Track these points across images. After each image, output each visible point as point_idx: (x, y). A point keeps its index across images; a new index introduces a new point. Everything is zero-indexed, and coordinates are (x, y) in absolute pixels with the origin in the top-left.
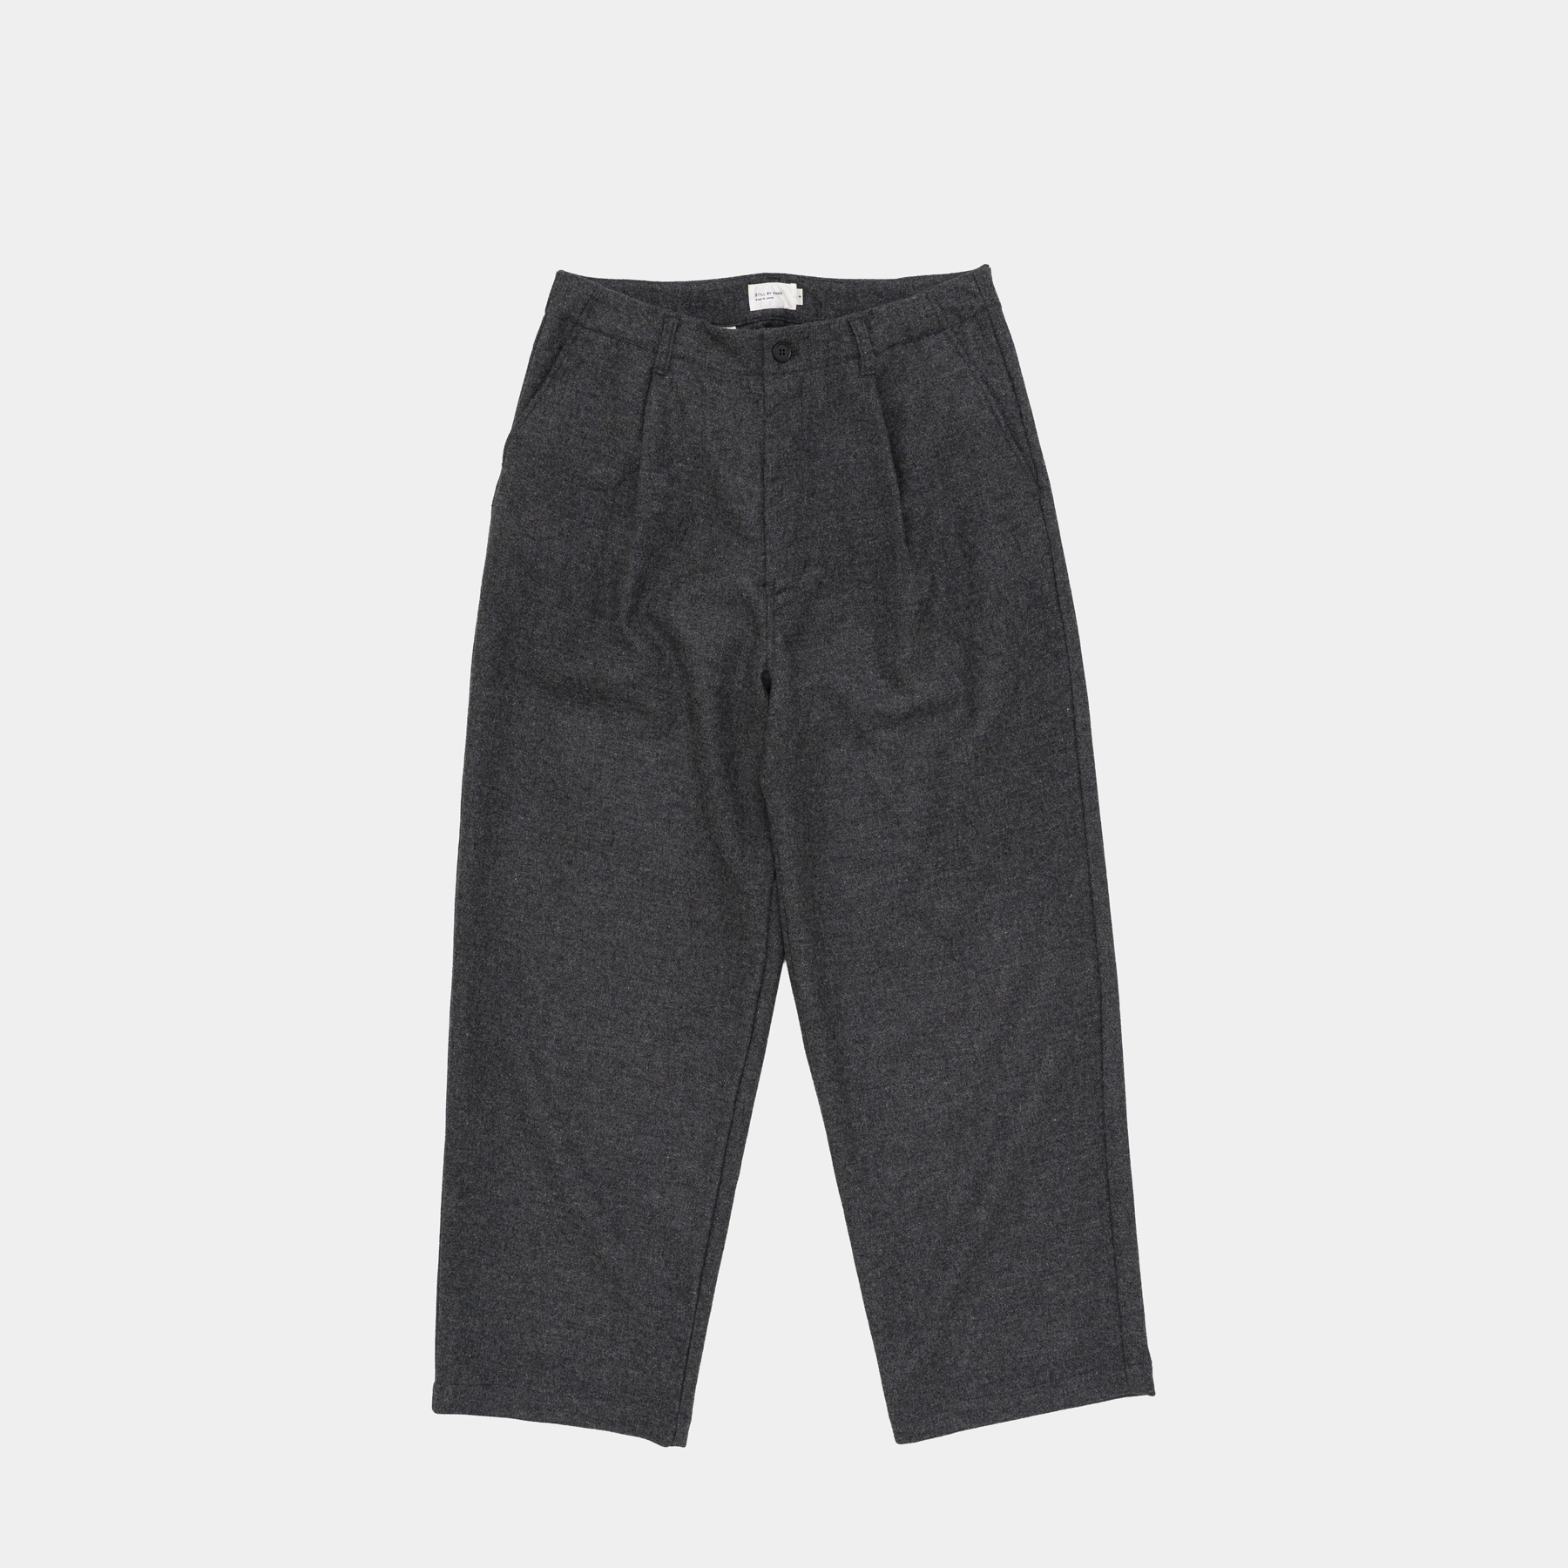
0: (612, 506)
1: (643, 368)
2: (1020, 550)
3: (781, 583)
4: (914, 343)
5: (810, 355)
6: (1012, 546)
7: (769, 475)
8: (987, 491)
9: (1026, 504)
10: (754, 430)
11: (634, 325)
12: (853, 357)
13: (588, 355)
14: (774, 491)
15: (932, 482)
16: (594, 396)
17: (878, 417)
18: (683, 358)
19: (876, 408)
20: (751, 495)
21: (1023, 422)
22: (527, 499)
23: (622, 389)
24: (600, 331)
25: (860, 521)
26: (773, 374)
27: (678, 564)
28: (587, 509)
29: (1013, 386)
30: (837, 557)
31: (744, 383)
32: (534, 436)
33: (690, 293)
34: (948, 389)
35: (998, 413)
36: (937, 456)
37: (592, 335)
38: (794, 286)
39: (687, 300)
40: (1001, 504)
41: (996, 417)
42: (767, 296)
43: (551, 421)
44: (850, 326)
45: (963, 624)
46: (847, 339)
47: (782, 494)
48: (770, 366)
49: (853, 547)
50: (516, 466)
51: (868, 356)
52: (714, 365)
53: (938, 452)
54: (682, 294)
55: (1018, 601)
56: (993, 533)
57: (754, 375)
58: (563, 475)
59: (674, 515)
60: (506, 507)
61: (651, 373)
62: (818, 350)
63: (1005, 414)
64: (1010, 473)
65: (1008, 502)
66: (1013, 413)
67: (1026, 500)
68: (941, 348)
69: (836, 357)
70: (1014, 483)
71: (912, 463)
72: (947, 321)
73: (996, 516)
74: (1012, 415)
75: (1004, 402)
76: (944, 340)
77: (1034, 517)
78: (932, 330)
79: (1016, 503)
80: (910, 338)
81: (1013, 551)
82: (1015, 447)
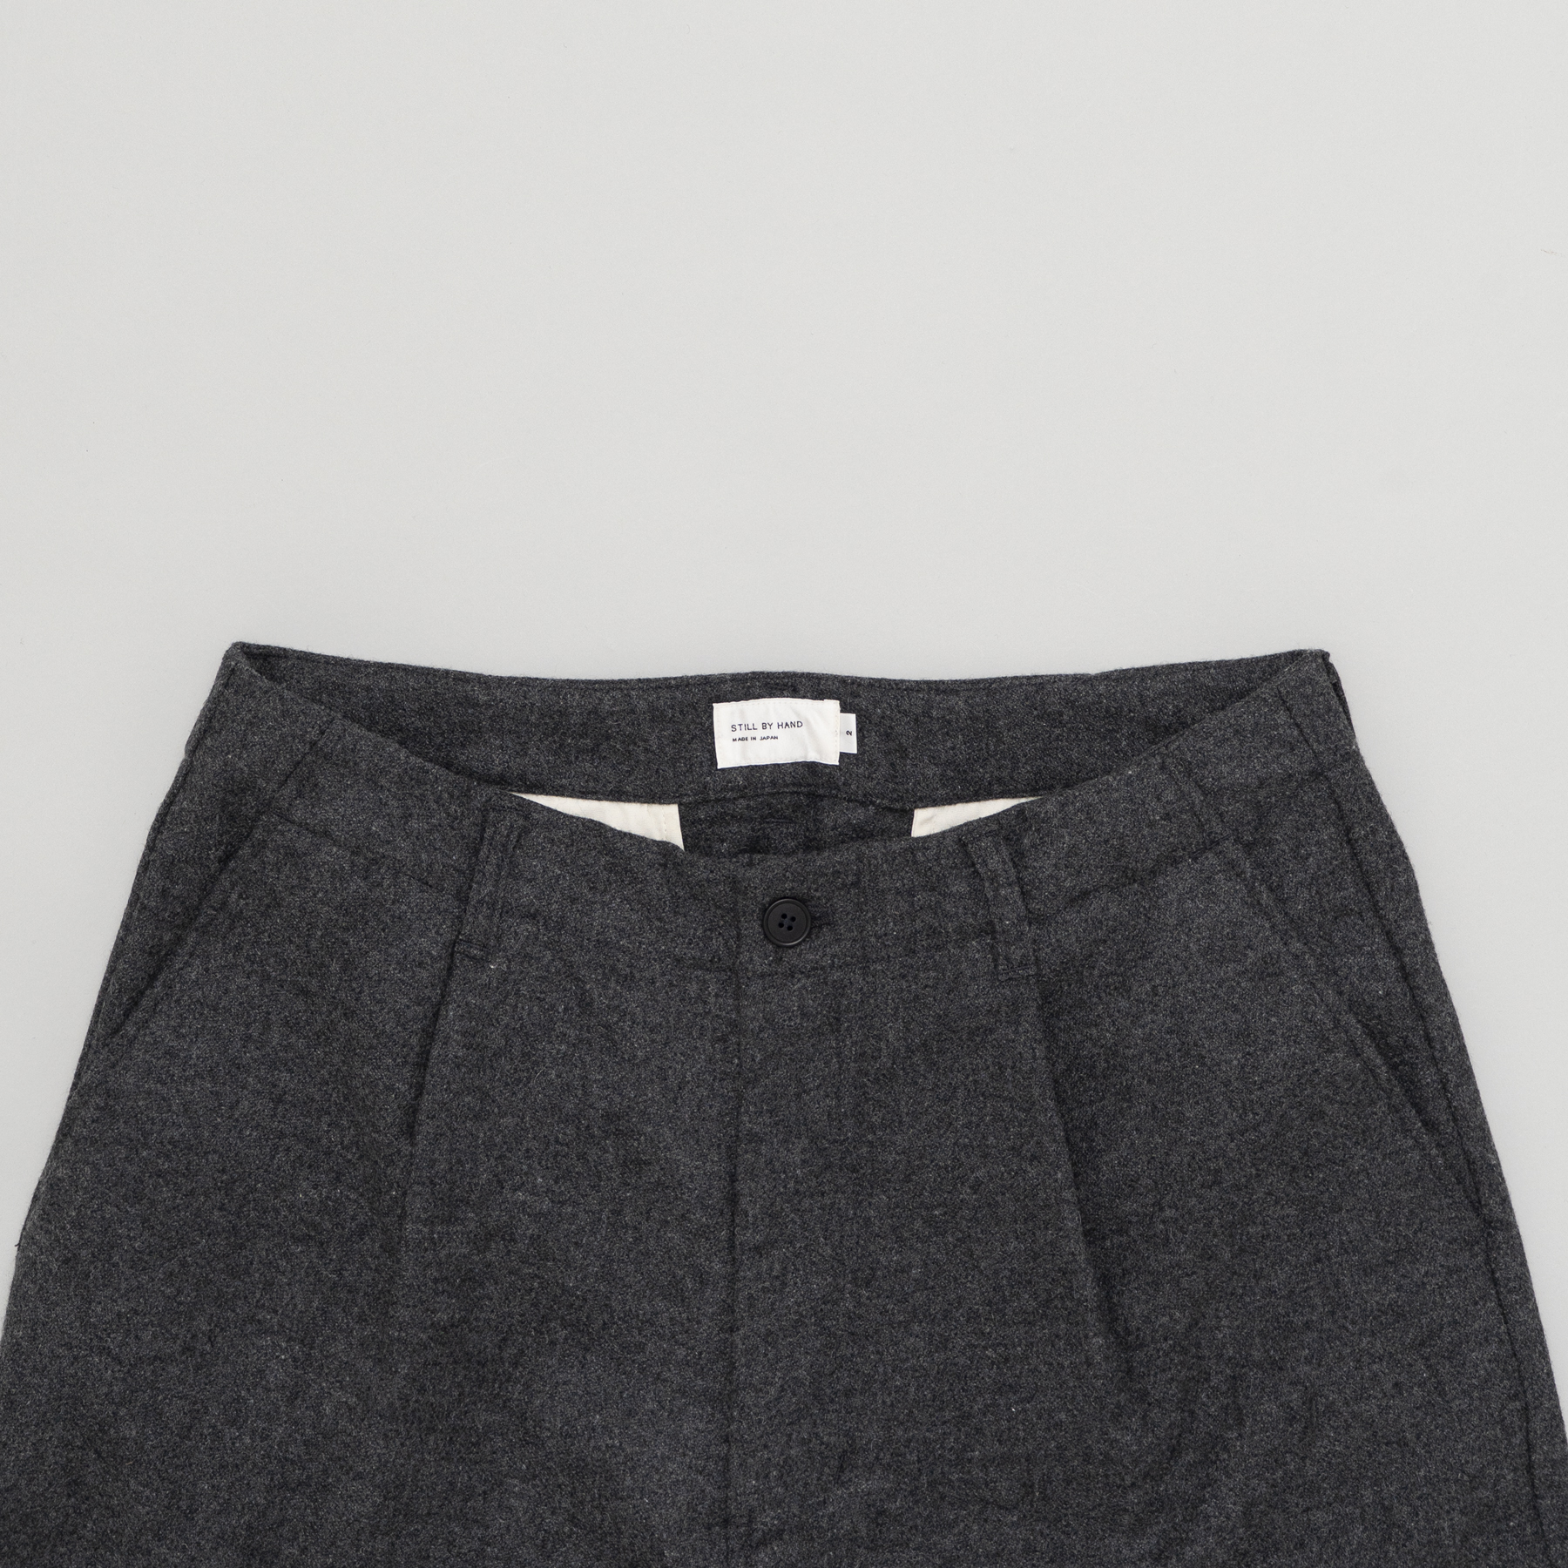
0: (334, 1286)
1: (430, 944)
2: (1442, 1394)
3: (768, 1519)
4: (1142, 884)
5: (862, 929)
6: (1422, 1384)
7: (747, 1237)
8: (1344, 1250)
9: (1450, 1272)
10: (714, 1113)
11: (414, 824)
12: (980, 933)
13: (291, 890)
14: (758, 1277)
16: (304, 992)
17: (1038, 1091)
18: (533, 916)
19: (1033, 1070)
20: (702, 1279)
21: (1434, 1058)
22: (116, 1259)
23: (372, 995)
24: (326, 834)
25: (989, 1352)
26: (762, 976)
27: (499, 1443)
28: (268, 1285)
29: (1402, 968)
30: (925, 1441)
31: (693, 989)
32: (149, 1093)
33: (563, 713)
34: (1236, 1009)
35: (1370, 1052)
37: (304, 842)
38: (832, 706)
39: (555, 731)
40: (1387, 1280)
41: (1365, 1062)
42: (760, 733)
43: (195, 1053)
44: (967, 854)
46: (960, 887)
47: (784, 1284)
48: (757, 958)
49: (969, 1416)
50: (95, 1166)
51: (1014, 931)
52: (612, 935)
54: (542, 716)
55: (1437, 1532)
56: (1365, 1359)
57: (719, 970)
58: (218, 1197)
59: (487, 1321)
60: (54, 1267)
61: (452, 955)
62: (883, 914)
63: (1389, 1040)
64: (1404, 1196)
65: (1402, 1271)
66: (1407, 1036)
67: (1451, 1262)
68: (1210, 896)
69: (933, 932)
70: (1418, 1221)
71: (1150, 1199)
72: (1222, 821)
73: (1372, 1311)
74: (1405, 1042)
75: (1382, 1012)
76: (1220, 871)
77: (1476, 1303)
78: (1184, 849)
79: (1427, 1273)
80: (1130, 875)
81: (1424, 1397)
82: (1415, 1124)
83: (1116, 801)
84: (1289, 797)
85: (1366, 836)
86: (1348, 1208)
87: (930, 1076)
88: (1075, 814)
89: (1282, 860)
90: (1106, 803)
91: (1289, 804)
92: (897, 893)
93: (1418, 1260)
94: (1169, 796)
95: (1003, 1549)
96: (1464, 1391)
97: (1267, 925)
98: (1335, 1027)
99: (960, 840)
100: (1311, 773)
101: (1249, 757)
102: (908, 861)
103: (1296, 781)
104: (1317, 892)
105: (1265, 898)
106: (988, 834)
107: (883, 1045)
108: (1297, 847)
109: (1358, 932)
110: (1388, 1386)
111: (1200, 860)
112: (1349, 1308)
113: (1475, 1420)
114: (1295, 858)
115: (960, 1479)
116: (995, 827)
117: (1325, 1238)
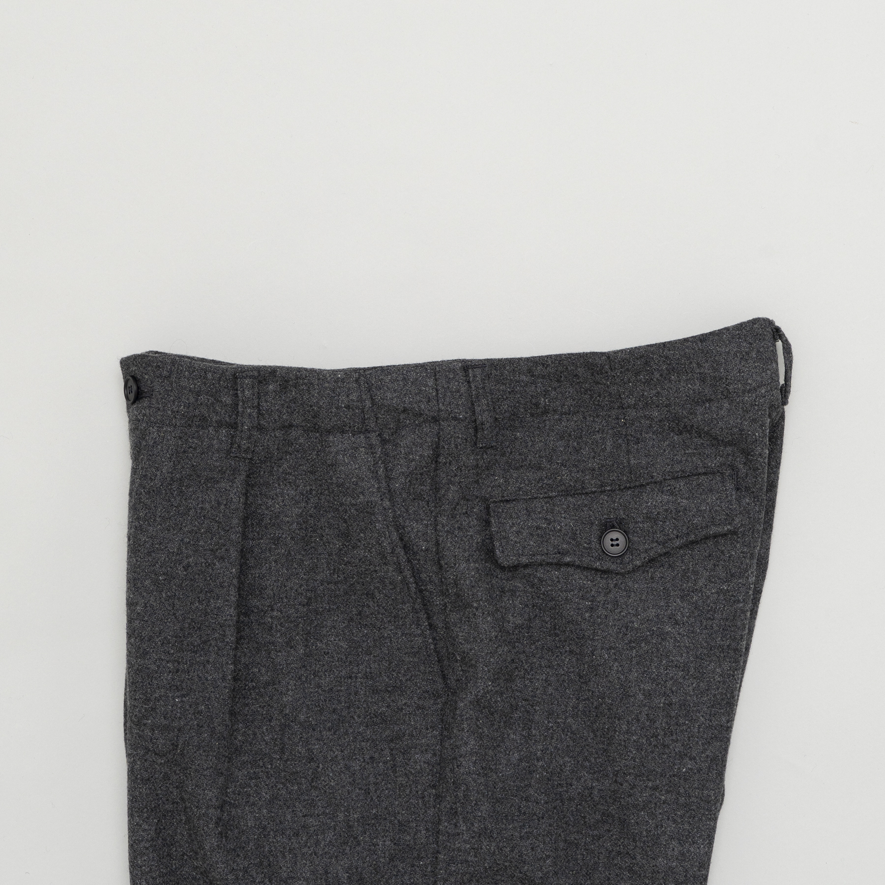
2: (395, 772)
4: (320, 435)
5: (165, 405)
6: (385, 763)
8: (366, 676)
9: (419, 708)
12: (227, 427)
15: (291, 639)
17: (235, 521)
35: (408, 573)
36: (308, 604)
40: (383, 700)
41: (404, 578)
44: (236, 383)
45: (284, 857)
53: (310, 599)
55: (375, 846)
56: (359, 738)
62: (180, 400)
63: (421, 576)
64: (407, 659)
65: (393, 698)
66: (432, 576)
67: (421, 703)
68: (353, 457)
69: (204, 419)
70: (410, 674)
71: (267, 603)
72: (376, 422)
73: (370, 714)
74: (430, 579)
75: (421, 558)
76: (364, 447)
77: (427, 729)
78: (350, 427)
79: (405, 704)
80: (317, 428)
81: (384, 770)
82: (424, 622)
83: (326, 388)
84: (417, 425)
85: (445, 463)
86: (375, 655)
87: (178, 499)
88: (302, 385)
89: (398, 457)
90: (320, 386)
91: (415, 429)
92: (190, 391)
93: (403, 695)
94: (354, 397)
95: (152, 777)
96: (406, 774)
97: (376, 486)
98: (392, 553)
99: (235, 374)
100: (433, 418)
101: (405, 395)
102: (201, 376)
103: (424, 419)
104: (410, 481)
105: (381, 471)
106: (251, 377)
107: (158, 473)
108: (409, 453)
109: (424, 511)
110: (367, 757)
111: (355, 437)
112: (359, 708)
113: (408, 791)
114: (406, 458)
115: (137, 733)
116: (256, 374)
117: (358, 666)
